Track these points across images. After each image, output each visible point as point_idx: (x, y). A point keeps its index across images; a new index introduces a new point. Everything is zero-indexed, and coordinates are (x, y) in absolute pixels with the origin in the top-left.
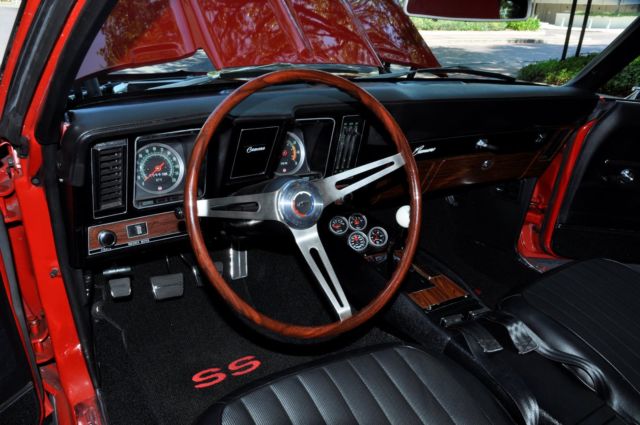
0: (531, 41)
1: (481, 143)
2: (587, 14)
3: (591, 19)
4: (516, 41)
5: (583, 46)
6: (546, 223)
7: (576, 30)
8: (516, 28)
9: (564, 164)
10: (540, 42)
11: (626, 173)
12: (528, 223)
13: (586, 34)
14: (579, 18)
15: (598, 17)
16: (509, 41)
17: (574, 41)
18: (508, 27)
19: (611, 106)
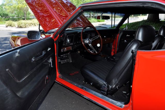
0: (103, 24)
1: (105, 37)
2: (115, 18)
3: (116, 19)
4: (100, 25)
5: (115, 25)
6: (115, 51)
7: (113, 21)
8: (100, 22)
9: (116, 40)
10: (105, 24)
11: (125, 41)
12: (112, 51)
13: (115, 22)
14: (113, 19)
15: (117, 18)
16: (99, 25)
17: (113, 24)
18: (98, 21)
19: (121, 31)
